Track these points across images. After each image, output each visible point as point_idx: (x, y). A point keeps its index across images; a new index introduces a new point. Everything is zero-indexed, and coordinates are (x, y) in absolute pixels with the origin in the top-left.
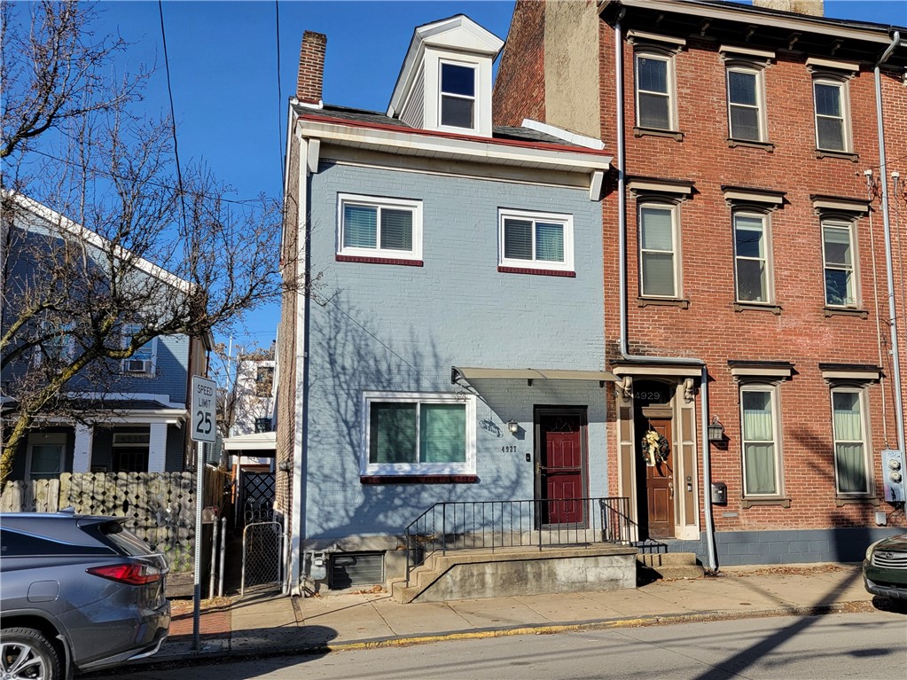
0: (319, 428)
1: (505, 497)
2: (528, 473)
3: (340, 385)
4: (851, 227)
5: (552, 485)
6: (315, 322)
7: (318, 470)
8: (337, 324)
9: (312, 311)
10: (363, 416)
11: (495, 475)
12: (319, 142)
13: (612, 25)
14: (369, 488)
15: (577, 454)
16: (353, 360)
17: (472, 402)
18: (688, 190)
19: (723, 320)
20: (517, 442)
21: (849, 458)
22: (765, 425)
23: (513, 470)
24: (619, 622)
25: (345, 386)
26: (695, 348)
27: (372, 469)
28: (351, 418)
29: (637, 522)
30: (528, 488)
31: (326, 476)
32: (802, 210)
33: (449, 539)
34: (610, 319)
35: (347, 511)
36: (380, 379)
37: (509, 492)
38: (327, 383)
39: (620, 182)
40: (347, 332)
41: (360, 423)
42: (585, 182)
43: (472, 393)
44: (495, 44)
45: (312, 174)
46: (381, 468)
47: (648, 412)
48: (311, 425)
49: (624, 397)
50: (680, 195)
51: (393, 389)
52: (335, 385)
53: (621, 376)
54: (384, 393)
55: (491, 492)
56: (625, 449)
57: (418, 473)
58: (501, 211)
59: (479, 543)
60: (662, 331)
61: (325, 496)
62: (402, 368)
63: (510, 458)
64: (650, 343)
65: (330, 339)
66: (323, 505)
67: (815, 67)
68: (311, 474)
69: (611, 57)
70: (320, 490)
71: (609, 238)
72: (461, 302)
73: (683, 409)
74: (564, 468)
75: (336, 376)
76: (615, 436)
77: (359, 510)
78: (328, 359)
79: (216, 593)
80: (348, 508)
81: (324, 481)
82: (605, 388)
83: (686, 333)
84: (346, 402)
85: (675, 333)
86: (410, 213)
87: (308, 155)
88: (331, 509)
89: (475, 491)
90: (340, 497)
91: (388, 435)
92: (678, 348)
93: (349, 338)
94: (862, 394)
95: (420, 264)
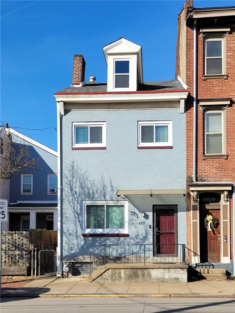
0: (67, 215)
1: (141, 243)
2: (150, 233)
3: (75, 199)
5: (162, 238)
6: (65, 175)
7: (67, 231)
8: (73, 175)
9: (63, 170)
10: (84, 211)
11: (136, 234)
12: (62, 103)
13: (192, 29)
14: (86, 238)
15: (173, 225)
16: (79, 189)
17: (127, 204)
18: (228, 103)
20: (146, 221)
23: (144, 232)
24: (153, 295)
25: (76, 199)
26: (230, 177)
27: (88, 231)
28: (79, 212)
29: (199, 254)
30: (151, 239)
31: (70, 234)
33: (117, 259)
34: (189, 166)
35: (78, 247)
36: (90, 196)
37: (142, 241)
38: (70, 198)
39: (195, 103)
40: (77, 178)
41: (82, 213)
42: (177, 105)
43: (126, 200)
45: (62, 116)
46: (92, 231)
48: (64, 214)
49: (194, 200)
50: (225, 105)
51: (95, 200)
52: (73, 199)
53: (193, 191)
54: (92, 201)
55: (134, 241)
56: (194, 223)
57: (105, 233)
58: (139, 123)
59: (130, 261)
60: (214, 170)
61: (70, 241)
62: (98, 191)
63: (143, 227)
64: (208, 176)
65: (71, 181)
66: (69, 244)
68: (65, 233)
69: (192, 44)
70: (68, 239)
71: (189, 130)
72: (122, 163)
73: (223, 205)
74: (167, 231)
75: (73, 195)
76: (190, 218)
77: (82, 247)
78: (70, 189)
79: (34, 274)
80: (79, 246)
81: (70, 235)
82: (186, 197)
83: (226, 170)
84: (77, 205)
85: (221, 170)
86: (101, 127)
88: (72, 246)
89: (128, 240)
90: (75, 242)
91: (95, 218)
92: (222, 177)
93: (78, 180)
95: (105, 148)
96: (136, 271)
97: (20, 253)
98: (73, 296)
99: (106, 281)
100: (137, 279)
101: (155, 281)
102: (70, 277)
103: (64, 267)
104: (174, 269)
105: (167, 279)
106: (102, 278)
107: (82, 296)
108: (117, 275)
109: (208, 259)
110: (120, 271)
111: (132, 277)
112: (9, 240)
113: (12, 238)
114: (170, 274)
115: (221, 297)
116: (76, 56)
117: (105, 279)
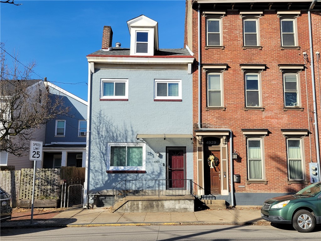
0: (94, 155)
1: (156, 178)
2: (164, 170)
3: (101, 141)
4: (297, 76)
5: (173, 174)
6: (93, 121)
7: (94, 169)
8: (100, 121)
9: (92, 117)
10: (108, 151)
11: (152, 170)
12: (93, 63)
13: (197, 11)
14: (110, 174)
15: (183, 163)
16: (105, 133)
17: (144, 146)
18: (225, 67)
19: (240, 114)
20: (160, 160)
22: (257, 153)
23: (159, 169)
25: (102, 141)
26: (228, 125)
27: (111, 168)
28: (104, 152)
29: (204, 188)
30: (164, 175)
31: (96, 171)
33: (136, 192)
34: (195, 116)
35: (103, 182)
36: (114, 139)
37: (157, 177)
38: (97, 140)
39: (199, 67)
40: (103, 124)
41: (107, 153)
42: (185, 67)
43: (144, 143)
44: (154, 23)
45: (93, 73)
46: (115, 168)
47: (210, 148)
48: (92, 154)
49: (199, 143)
50: (223, 69)
51: (118, 142)
52: (99, 141)
53: (198, 136)
54: (115, 143)
55: (151, 177)
56: (200, 162)
57: (126, 170)
58: (156, 80)
59: (147, 194)
60: (215, 119)
61: (96, 177)
62: (121, 135)
63: (157, 165)
64: (210, 124)
65: (98, 126)
66: (95, 180)
67: (280, 15)
68: (92, 170)
69: (197, 22)
70: (94, 175)
71: (195, 87)
72: (141, 112)
73: (222, 147)
74: (177, 168)
75: (100, 138)
76: (196, 157)
77: (106, 182)
78: (97, 133)
79: (63, 206)
80: (103, 181)
81: (96, 172)
82: (192, 140)
83: (224, 119)
84: (103, 147)
85: (220, 120)
86: (125, 83)
87: (91, 67)
88: (98, 181)
89: (145, 176)
90: (100, 177)
91: (118, 157)
92: (221, 125)
93: (104, 126)
94: (301, 141)
95: (127, 100)
96: (151, 203)
97: (51, 188)
98: (97, 225)
99: (126, 212)
100: (152, 209)
101: (167, 211)
102: (95, 208)
103: (90, 199)
104: (183, 201)
105: (177, 209)
106: (122, 209)
107: (105, 225)
108: (135, 206)
109: (211, 191)
110: (138, 202)
111: (148, 208)
112: (42, 176)
113: (45, 175)
114: (180, 205)
115: (222, 224)
116: (105, 27)
117: (125, 210)
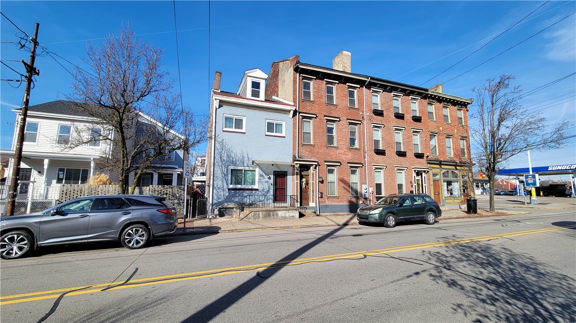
0: (217, 175)
1: (265, 194)
2: (272, 188)
4: (357, 127)
5: (278, 192)
6: (217, 147)
7: (217, 186)
8: (222, 148)
9: (216, 145)
10: (229, 172)
11: (263, 188)
12: (219, 100)
13: (297, 73)
14: (230, 191)
15: (285, 183)
16: (226, 158)
17: (257, 170)
18: (315, 116)
19: (323, 150)
20: (269, 180)
21: (354, 186)
22: (333, 178)
23: (268, 187)
25: (224, 164)
26: (316, 157)
27: (231, 186)
28: (225, 173)
29: (299, 201)
30: (272, 192)
32: (344, 122)
33: (250, 205)
34: (294, 149)
35: (224, 197)
36: (234, 164)
37: (267, 193)
38: (220, 164)
39: (298, 113)
40: (225, 150)
41: (228, 174)
42: (287, 113)
43: (257, 167)
44: (266, 76)
45: (217, 108)
46: (234, 186)
47: (303, 173)
48: (215, 174)
49: (297, 169)
50: (313, 117)
51: (236, 166)
52: (222, 164)
53: (296, 164)
54: (234, 167)
55: (262, 193)
56: (297, 183)
57: (243, 188)
58: (266, 120)
59: (258, 206)
60: (307, 152)
61: (218, 193)
62: (239, 160)
63: (267, 184)
64: (304, 155)
65: (221, 152)
66: (218, 195)
67: (348, 86)
68: (215, 187)
69: (296, 81)
70: (217, 191)
71: (294, 128)
73: (312, 173)
74: (281, 187)
75: (222, 162)
76: (295, 179)
77: (227, 197)
78: (220, 157)
79: (190, 217)
81: (218, 189)
82: (292, 167)
83: (313, 153)
84: (224, 169)
85: (311, 153)
86: (242, 120)
87: (216, 104)
88: (220, 196)
89: (257, 192)
90: (222, 193)
91: (236, 177)
92: (312, 157)
93: (226, 152)
94: (358, 170)
95: (245, 133)
96: (269, 212)
97: (178, 202)
99: (250, 220)
100: (270, 217)
101: (280, 218)
102: (218, 218)
103: (215, 211)
104: (291, 211)
105: (287, 217)
106: (247, 218)
108: (257, 215)
109: (304, 204)
110: (259, 212)
111: (267, 217)
112: (169, 192)
113: (172, 191)
114: (289, 213)
